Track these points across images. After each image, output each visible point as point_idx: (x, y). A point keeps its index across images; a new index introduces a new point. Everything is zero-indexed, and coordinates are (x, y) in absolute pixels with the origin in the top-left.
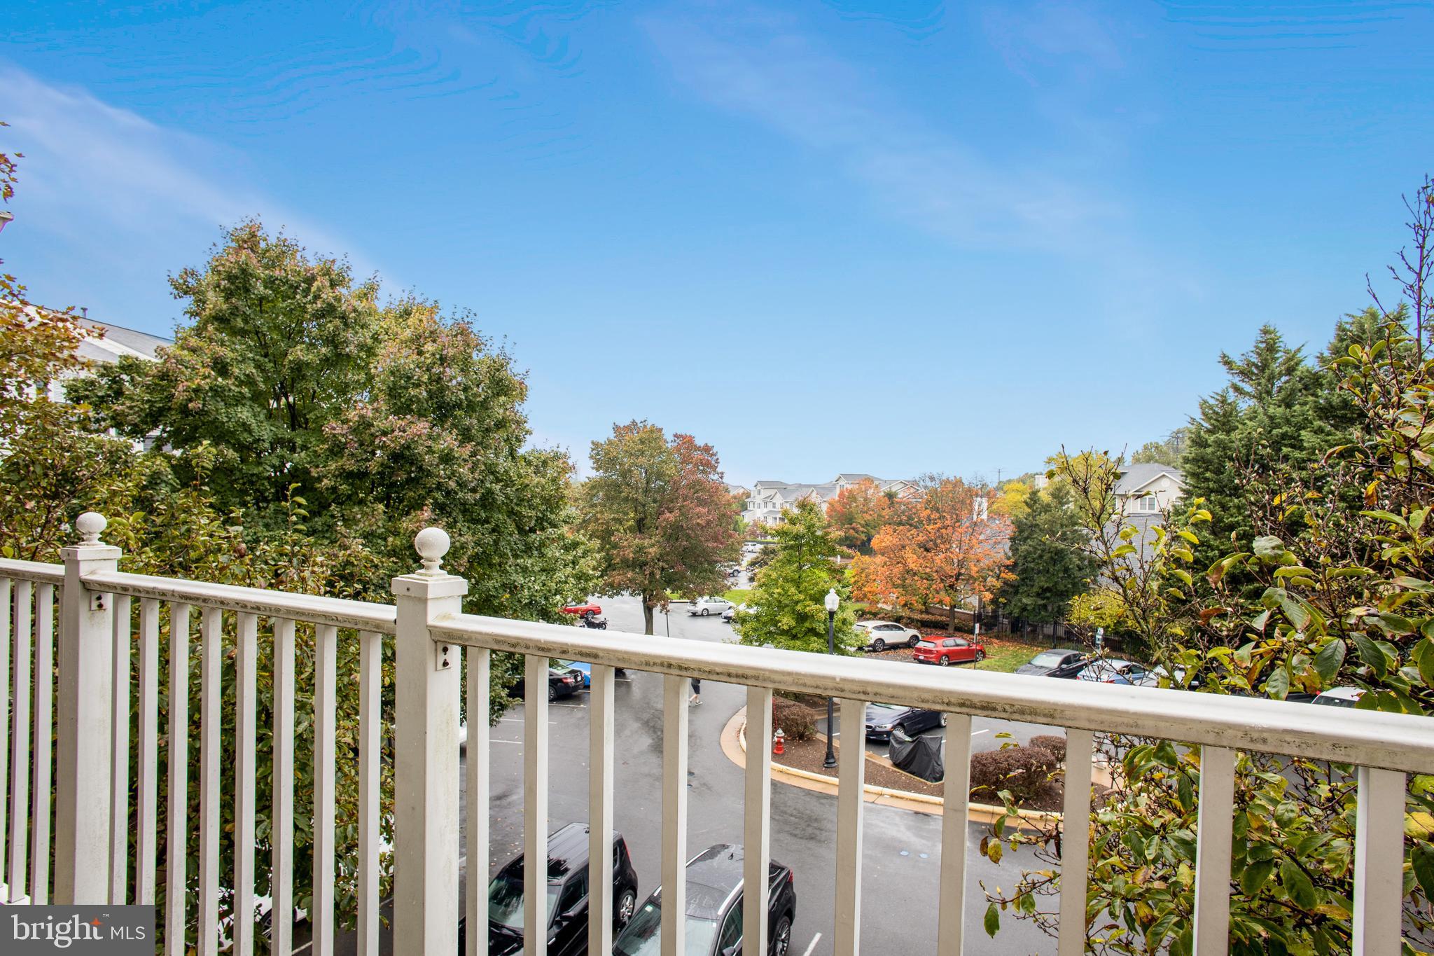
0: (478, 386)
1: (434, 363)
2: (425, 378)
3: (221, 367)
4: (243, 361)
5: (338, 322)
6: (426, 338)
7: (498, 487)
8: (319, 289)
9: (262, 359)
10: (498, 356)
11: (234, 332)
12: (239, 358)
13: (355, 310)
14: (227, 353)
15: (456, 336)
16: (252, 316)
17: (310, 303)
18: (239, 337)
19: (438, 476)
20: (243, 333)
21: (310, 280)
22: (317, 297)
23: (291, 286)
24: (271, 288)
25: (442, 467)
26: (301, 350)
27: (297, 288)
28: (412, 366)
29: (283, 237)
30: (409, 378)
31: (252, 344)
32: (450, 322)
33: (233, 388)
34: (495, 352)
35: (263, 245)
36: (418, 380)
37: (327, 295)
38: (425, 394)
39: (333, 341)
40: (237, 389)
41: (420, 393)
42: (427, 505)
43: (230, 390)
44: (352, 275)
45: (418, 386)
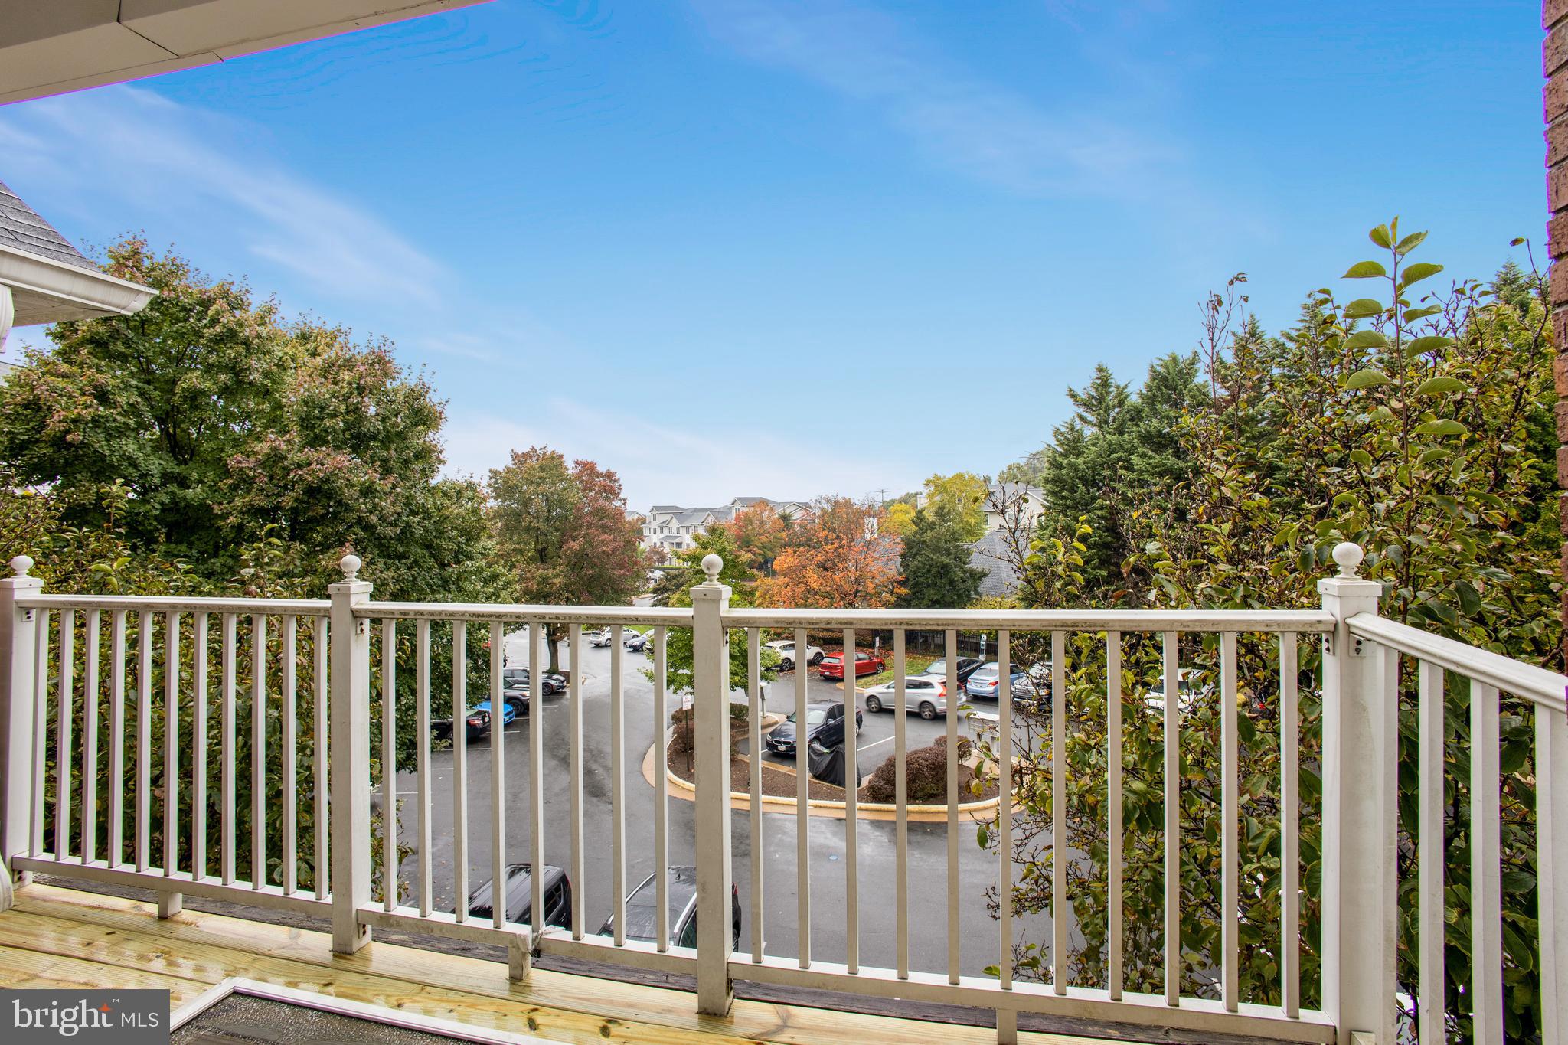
0: (396, 416)
1: (351, 393)
2: (343, 408)
3: (102, 396)
4: (125, 389)
5: (241, 349)
6: (340, 366)
7: (416, 520)
8: (218, 313)
9: (146, 386)
10: (416, 385)
11: (112, 357)
12: (122, 386)
13: (258, 336)
14: (107, 379)
15: (371, 365)
16: (135, 340)
17: (205, 326)
18: (119, 363)
19: (359, 510)
20: (123, 358)
21: (206, 303)
22: (215, 322)
23: (184, 309)
24: (157, 310)
25: (362, 500)
26: (197, 377)
27: (191, 310)
28: (327, 396)
29: (172, 256)
30: (323, 409)
31: (135, 370)
32: (365, 351)
33: (119, 418)
34: (412, 382)
35: (147, 263)
36: (334, 410)
37: (227, 319)
38: (341, 424)
39: (233, 368)
40: (123, 420)
41: (338, 424)
42: (349, 541)
43: (115, 420)
44: (252, 298)
45: (334, 416)
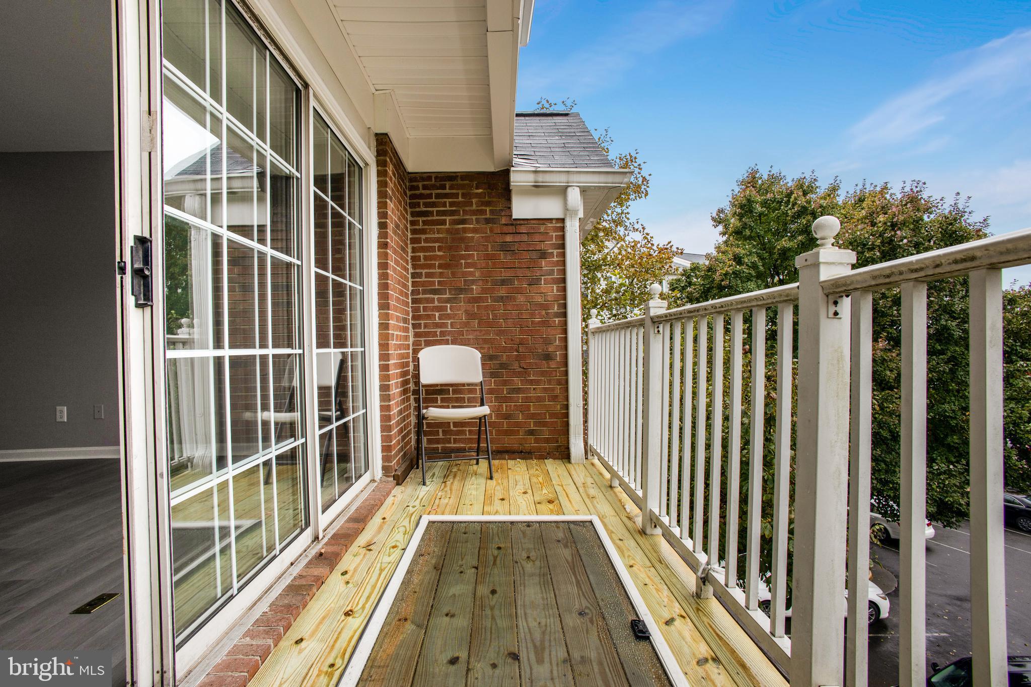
0: (929, 241)
1: (886, 230)
2: (878, 242)
3: (738, 260)
4: (750, 255)
5: (809, 217)
6: (878, 213)
7: (954, 324)
8: (796, 199)
9: (761, 252)
10: (950, 212)
11: (746, 238)
12: (748, 253)
13: (821, 206)
14: (741, 251)
15: (906, 205)
16: (755, 227)
17: (790, 209)
18: (748, 241)
19: (892, 315)
20: (750, 238)
21: (789, 195)
22: (794, 204)
23: (778, 202)
24: (765, 207)
25: (895, 308)
26: (785, 241)
27: (782, 202)
28: (867, 236)
29: (771, 174)
30: (864, 245)
31: (755, 243)
32: (899, 196)
33: (745, 270)
34: (946, 208)
35: (760, 182)
36: (873, 244)
37: (802, 201)
38: (878, 254)
39: (806, 231)
40: (747, 271)
41: (875, 254)
42: (881, 337)
43: (744, 272)
44: (817, 184)
45: (872, 249)
